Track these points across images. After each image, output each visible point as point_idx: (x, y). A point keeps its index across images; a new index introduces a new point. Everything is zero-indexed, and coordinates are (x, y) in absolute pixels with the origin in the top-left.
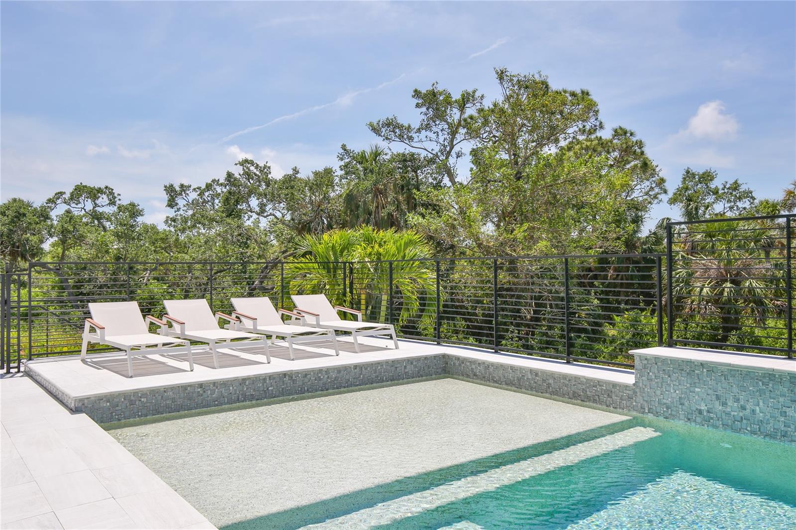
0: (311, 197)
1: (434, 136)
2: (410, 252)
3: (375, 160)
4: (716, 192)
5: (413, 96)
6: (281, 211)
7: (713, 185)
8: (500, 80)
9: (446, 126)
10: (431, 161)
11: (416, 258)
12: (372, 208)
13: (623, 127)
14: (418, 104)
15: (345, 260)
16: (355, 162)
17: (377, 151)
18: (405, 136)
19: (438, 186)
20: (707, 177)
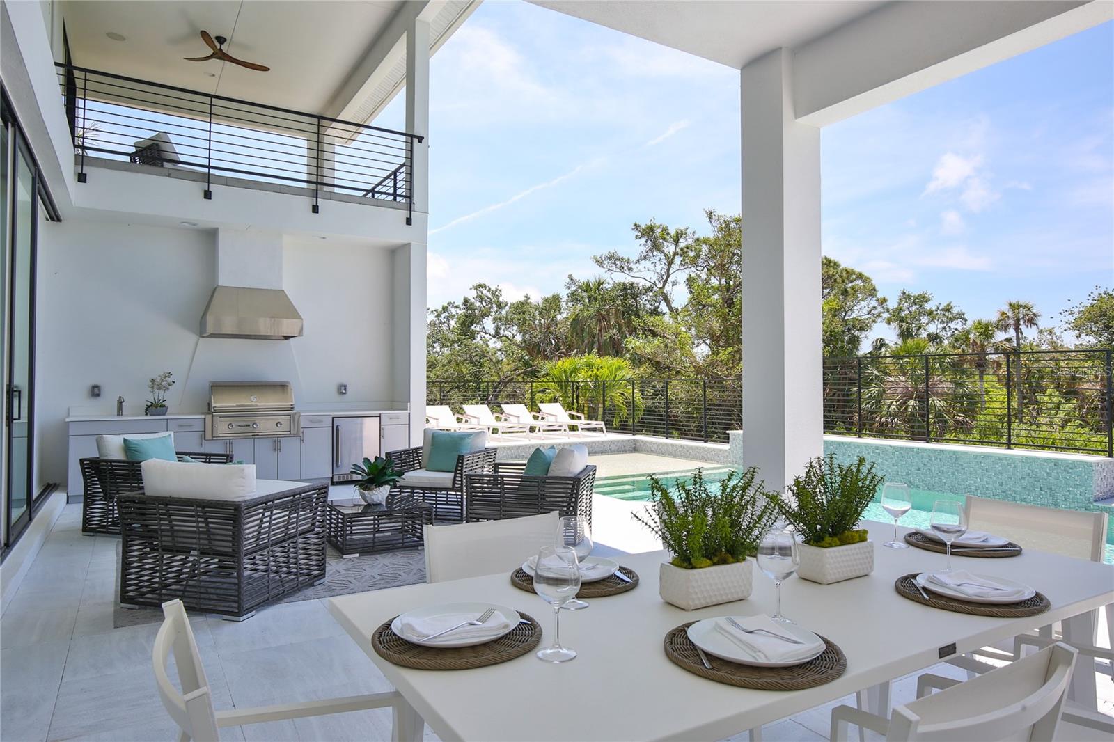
0: (540, 320)
1: (651, 267)
2: (620, 374)
3: (598, 288)
4: (930, 313)
5: (633, 229)
6: (513, 332)
7: (927, 306)
8: (710, 218)
9: (663, 257)
10: (650, 289)
11: (624, 378)
12: (596, 331)
13: (828, 257)
14: (637, 235)
15: (573, 380)
16: (580, 290)
17: (600, 281)
18: (626, 268)
19: (655, 312)
20: (923, 299)
